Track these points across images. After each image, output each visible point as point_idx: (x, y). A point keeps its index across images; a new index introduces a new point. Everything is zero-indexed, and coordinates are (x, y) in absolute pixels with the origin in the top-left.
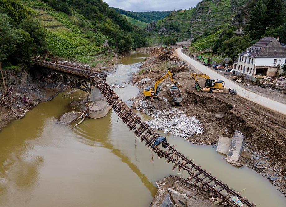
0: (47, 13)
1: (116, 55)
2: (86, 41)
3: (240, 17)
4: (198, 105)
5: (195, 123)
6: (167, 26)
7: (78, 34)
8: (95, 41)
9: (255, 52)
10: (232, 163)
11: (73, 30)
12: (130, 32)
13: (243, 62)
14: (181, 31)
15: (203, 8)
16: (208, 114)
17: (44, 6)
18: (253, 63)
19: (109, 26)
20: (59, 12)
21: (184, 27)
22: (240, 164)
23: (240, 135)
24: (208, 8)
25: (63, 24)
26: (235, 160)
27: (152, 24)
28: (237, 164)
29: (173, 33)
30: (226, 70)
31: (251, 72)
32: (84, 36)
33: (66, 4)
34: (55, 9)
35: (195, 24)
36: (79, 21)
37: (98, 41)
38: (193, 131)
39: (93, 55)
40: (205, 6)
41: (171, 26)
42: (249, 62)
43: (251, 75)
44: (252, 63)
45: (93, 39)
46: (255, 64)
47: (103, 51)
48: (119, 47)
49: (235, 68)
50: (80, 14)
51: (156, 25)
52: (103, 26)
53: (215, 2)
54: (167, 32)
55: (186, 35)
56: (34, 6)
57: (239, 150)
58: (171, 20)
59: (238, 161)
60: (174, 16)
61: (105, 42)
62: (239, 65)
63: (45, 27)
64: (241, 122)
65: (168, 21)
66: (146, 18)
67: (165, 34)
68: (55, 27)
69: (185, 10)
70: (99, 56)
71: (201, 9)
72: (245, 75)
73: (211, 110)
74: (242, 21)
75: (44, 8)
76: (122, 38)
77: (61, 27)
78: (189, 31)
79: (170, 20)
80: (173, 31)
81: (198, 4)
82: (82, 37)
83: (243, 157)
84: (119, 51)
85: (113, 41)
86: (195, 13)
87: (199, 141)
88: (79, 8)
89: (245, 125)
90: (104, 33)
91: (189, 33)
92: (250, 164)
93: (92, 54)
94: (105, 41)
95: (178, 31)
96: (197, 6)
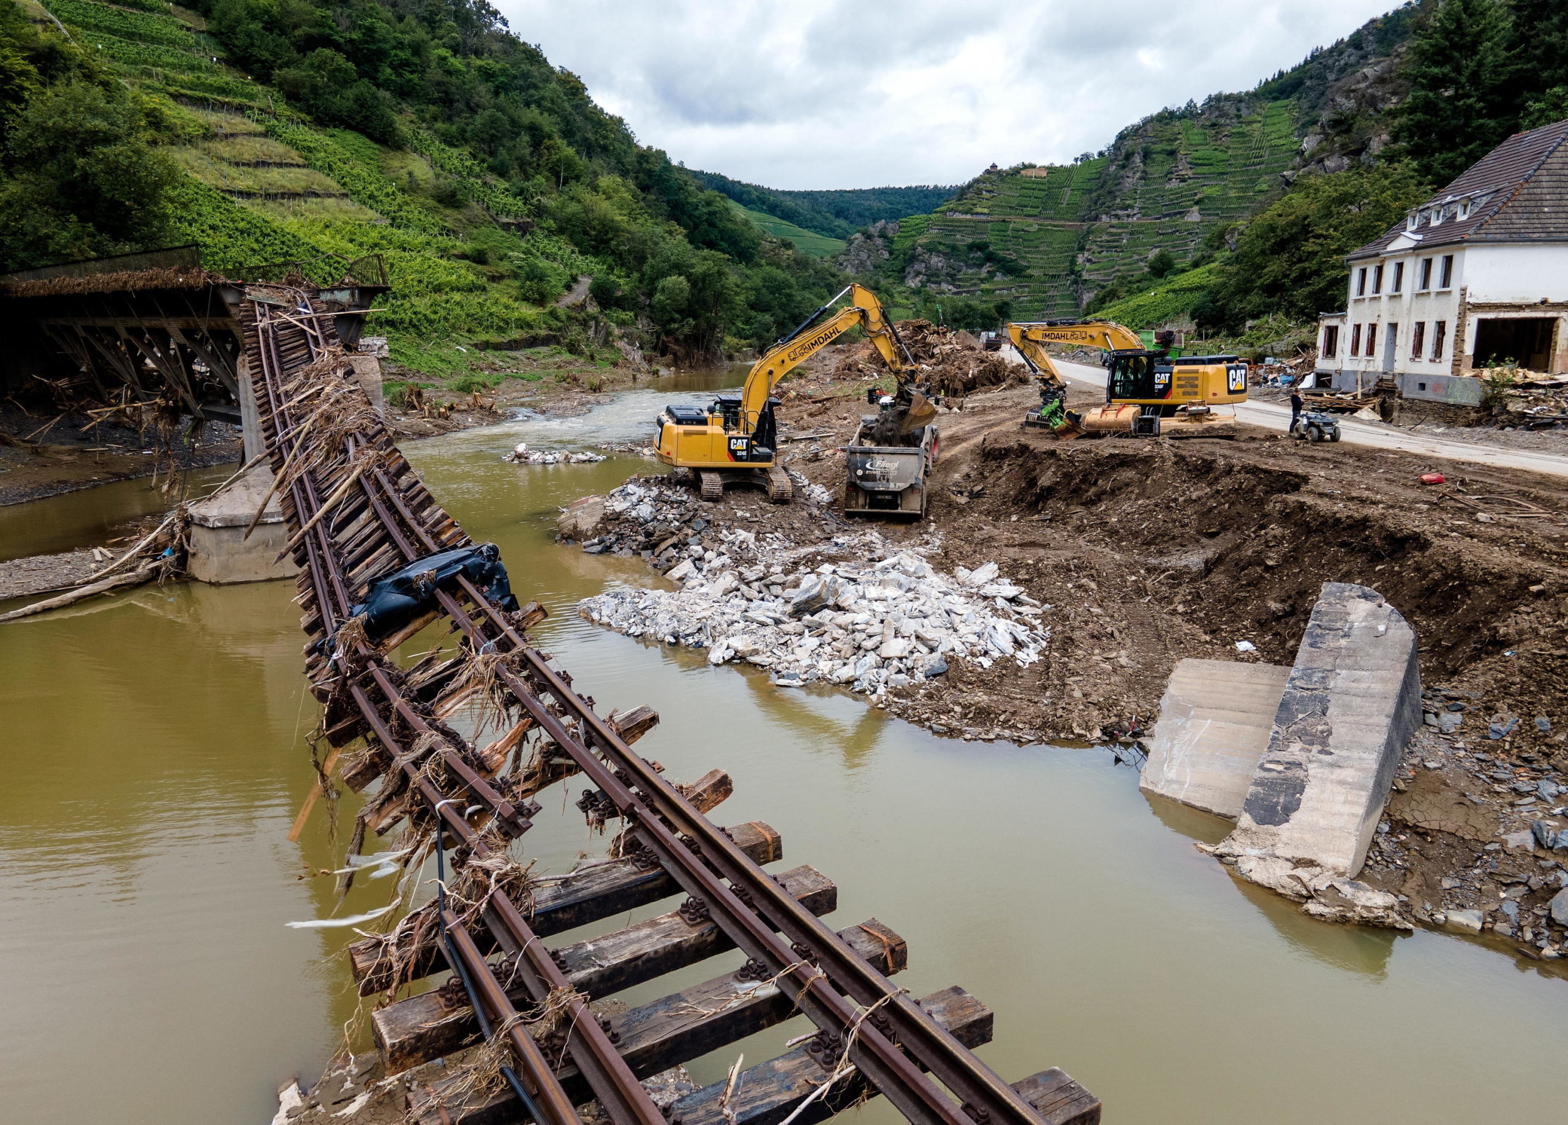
0: (260, 128)
1: (637, 356)
2: (466, 273)
3: (1348, 131)
4: (1048, 514)
5: (985, 598)
6: (954, 248)
7: (423, 238)
8: (515, 276)
9: (1461, 218)
10: (1292, 887)
11: (393, 219)
12: (742, 266)
13: (1384, 299)
14: (1029, 271)
15: (1147, 155)
16: (1109, 556)
17: (251, 97)
18: (1455, 286)
19: (604, 207)
20: (330, 131)
21: (1046, 253)
22: (1390, 899)
23: (1373, 615)
24: (1172, 153)
25: (344, 184)
26: (1329, 859)
27: (869, 237)
28: (1352, 906)
29: (982, 281)
30: (1274, 380)
31: (1438, 352)
32: (454, 247)
33: (383, 94)
34: (309, 114)
35: (1105, 237)
36: (438, 176)
37: (535, 276)
38: (949, 643)
39: (485, 346)
40: (1159, 147)
41: (972, 247)
42: (1425, 284)
43: (1444, 368)
44: (1446, 281)
45: (504, 267)
46: (1464, 291)
47: (560, 329)
48: (657, 315)
49: (1330, 350)
50: (452, 145)
51: (891, 241)
52: (573, 208)
53: (1213, 125)
54: (952, 278)
55: (1058, 292)
56: (189, 92)
57: (1372, 760)
58: (975, 217)
59: (1361, 875)
60: (988, 195)
61: (574, 286)
62: (1358, 327)
63: (231, 192)
64: (1377, 558)
65: (960, 221)
66: (846, 218)
67: (944, 286)
68: (294, 195)
69: (1051, 170)
70: (528, 351)
71: (1137, 159)
72: (1397, 382)
73: (1136, 534)
74: (1364, 147)
75: (250, 108)
76: (678, 268)
77: (330, 202)
78: (1072, 272)
79: (969, 217)
80: (984, 275)
81: (1121, 137)
82: (444, 253)
83: (1422, 834)
84: (658, 338)
85: (623, 284)
86: (1105, 182)
87: (983, 716)
88: (449, 119)
89: (1418, 569)
90: (576, 245)
91: (1075, 282)
92: (1509, 901)
93: (484, 337)
94: (574, 279)
95: (1012, 270)
96: (1116, 147)
